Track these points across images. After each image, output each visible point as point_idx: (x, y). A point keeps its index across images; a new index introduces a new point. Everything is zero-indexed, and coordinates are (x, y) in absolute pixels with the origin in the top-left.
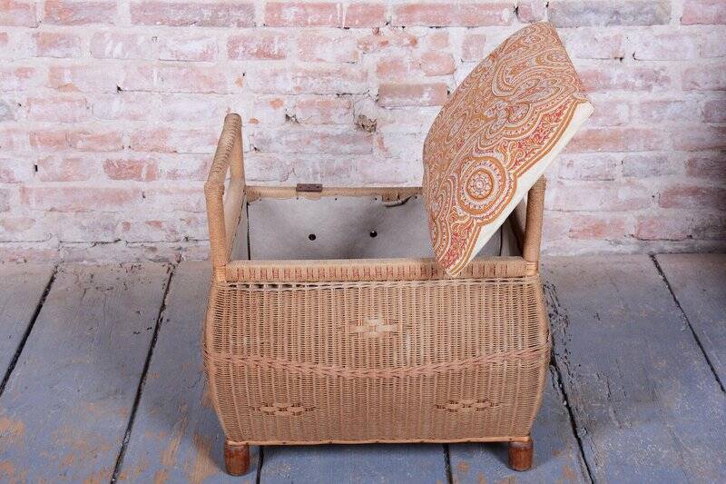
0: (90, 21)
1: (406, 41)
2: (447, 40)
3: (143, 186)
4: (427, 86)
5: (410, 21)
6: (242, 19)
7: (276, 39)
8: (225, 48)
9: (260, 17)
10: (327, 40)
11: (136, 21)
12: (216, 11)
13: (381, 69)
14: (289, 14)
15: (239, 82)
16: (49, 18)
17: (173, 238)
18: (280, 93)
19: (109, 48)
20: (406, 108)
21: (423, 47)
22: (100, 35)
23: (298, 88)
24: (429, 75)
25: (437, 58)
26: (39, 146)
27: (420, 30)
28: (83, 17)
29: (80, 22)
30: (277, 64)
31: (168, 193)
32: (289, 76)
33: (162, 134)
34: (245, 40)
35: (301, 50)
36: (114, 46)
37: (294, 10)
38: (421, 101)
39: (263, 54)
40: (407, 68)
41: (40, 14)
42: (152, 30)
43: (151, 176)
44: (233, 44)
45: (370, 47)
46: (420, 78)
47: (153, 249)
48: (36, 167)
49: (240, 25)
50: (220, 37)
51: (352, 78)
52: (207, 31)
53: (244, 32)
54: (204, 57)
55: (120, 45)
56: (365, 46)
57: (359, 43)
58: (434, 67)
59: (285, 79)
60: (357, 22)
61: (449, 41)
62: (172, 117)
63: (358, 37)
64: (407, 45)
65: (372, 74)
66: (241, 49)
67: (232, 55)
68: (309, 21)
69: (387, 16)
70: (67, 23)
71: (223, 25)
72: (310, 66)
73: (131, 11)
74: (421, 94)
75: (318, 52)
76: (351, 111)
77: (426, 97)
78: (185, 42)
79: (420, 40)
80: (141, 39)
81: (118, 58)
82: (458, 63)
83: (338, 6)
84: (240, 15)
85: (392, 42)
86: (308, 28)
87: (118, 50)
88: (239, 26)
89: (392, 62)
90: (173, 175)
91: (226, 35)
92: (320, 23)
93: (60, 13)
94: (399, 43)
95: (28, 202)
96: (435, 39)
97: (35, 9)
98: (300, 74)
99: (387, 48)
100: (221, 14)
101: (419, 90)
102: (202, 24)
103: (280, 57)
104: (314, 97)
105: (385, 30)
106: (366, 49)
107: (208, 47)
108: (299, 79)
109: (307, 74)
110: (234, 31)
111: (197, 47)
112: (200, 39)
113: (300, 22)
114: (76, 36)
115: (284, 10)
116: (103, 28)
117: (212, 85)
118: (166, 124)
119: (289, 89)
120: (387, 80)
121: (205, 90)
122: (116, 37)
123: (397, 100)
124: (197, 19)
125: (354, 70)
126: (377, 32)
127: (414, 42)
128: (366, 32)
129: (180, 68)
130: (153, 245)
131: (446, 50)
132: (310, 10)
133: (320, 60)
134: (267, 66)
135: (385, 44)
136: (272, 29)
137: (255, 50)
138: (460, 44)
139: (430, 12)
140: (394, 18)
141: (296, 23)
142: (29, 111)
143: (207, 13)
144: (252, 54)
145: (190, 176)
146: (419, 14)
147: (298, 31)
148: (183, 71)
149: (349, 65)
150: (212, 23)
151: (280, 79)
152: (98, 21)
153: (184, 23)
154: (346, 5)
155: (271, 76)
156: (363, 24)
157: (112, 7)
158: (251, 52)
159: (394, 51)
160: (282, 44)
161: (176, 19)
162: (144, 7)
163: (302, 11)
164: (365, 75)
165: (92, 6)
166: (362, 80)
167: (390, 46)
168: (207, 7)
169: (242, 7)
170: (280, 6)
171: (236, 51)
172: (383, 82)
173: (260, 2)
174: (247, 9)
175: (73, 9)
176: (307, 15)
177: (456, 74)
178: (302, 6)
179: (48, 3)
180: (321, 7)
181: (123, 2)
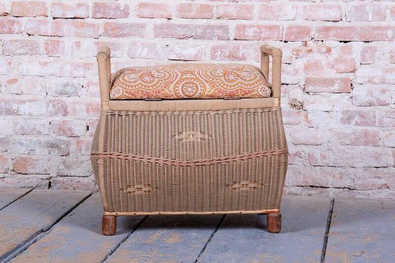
0: (129, 35)
1: (324, 50)
2: (351, 49)
4: (337, 79)
5: (327, 37)
6: (221, 35)
7: (241, 48)
8: (210, 53)
9: (232, 33)
11: (157, 36)
13: (307, 68)
14: (250, 32)
16: (106, 33)
19: (139, 51)
20: (324, 94)
21: (335, 54)
22: (135, 44)
24: (339, 72)
25: (343, 61)
26: (91, 113)
27: (333, 43)
28: (126, 33)
29: (123, 35)
34: (221, 47)
35: (256, 55)
36: (142, 50)
37: (253, 29)
38: (333, 89)
39: (232, 57)
40: (324, 67)
41: (101, 31)
42: (167, 41)
44: (214, 50)
45: (300, 53)
46: (332, 74)
48: (88, 127)
49: (220, 38)
50: (206, 46)
51: (288, 73)
52: (199, 42)
53: (222, 43)
54: (196, 58)
55: (146, 49)
56: (297, 53)
57: (293, 50)
58: (342, 67)
60: (293, 37)
61: (352, 50)
63: (293, 47)
64: (325, 53)
65: (301, 71)
66: (219, 53)
67: (213, 57)
68: (262, 36)
69: (312, 34)
70: (116, 36)
71: (209, 38)
73: (154, 29)
74: (333, 85)
76: (287, 95)
77: (336, 86)
78: (185, 48)
79: (333, 49)
80: (159, 47)
81: (143, 58)
82: (358, 64)
83: (281, 27)
84: (219, 32)
85: (315, 50)
86: (261, 41)
87: (144, 53)
89: (314, 63)
91: (210, 45)
92: (269, 38)
93: (113, 29)
94: (319, 51)
95: (81, 150)
96: (343, 49)
97: (98, 27)
99: (310, 55)
100: (208, 31)
101: (332, 82)
102: (196, 37)
103: (243, 58)
105: (311, 44)
106: (298, 55)
107: (199, 52)
110: (215, 42)
111: (192, 51)
112: (195, 47)
113: (257, 37)
114: (121, 44)
115: (247, 29)
116: (137, 39)
120: (311, 75)
122: (144, 45)
123: (317, 88)
124: (193, 34)
125: (290, 69)
126: (305, 44)
127: (329, 50)
128: (298, 44)
131: (349, 56)
132: (263, 30)
135: (310, 51)
136: (239, 42)
137: (228, 54)
138: (359, 52)
139: (339, 31)
140: (316, 35)
141: (254, 38)
142: (87, 90)
143: (200, 31)
144: (226, 57)
146: (332, 33)
147: (255, 43)
149: (287, 65)
150: (202, 37)
152: (134, 35)
153: (186, 37)
154: (286, 27)
156: (296, 39)
157: (143, 26)
158: (225, 55)
159: (317, 57)
160: (245, 51)
161: (181, 34)
162: (161, 27)
163: (258, 30)
164: (297, 71)
165: (132, 25)
166: (294, 75)
167: (313, 53)
168: (199, 26)
169: (221, 27)
170: (244, 26)
171: (216, 54)
172: (308, 76)
173: (232, 24)
174: (225, 29)
175: (120, 27)
176: (261, 33)
177: (356, 73)
178: (259, 27)
179: (106, 24)
180: (271, 28)
181: (150, 24)
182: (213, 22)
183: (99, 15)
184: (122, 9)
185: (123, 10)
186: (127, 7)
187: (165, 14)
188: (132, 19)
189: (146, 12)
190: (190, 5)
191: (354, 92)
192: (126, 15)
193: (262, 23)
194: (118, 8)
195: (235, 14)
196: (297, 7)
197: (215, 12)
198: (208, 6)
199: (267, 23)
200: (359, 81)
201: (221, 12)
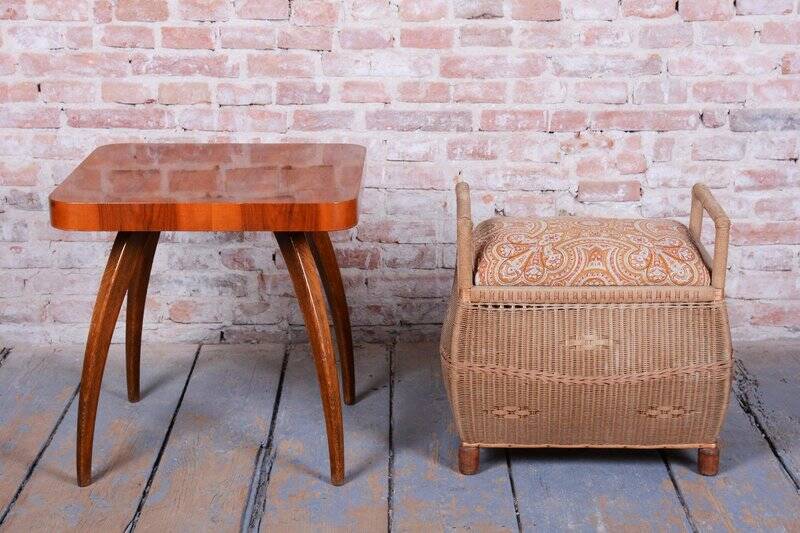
0: (331, 127)
1: (605, 144)
2: (639, 143)
3: (368, 274)
4: (622, 183)
5: (608, 126)
6: (461, 125)
7: (489, 142)
8: (445, 150)
9: (477, 123)
10: (533, 142)
11: (370, 127)
12: (440, 117)
13: (581, 168)
14: (502, 121)
15: (456, 180)
16: (297, 125)
17: (389, 322)
18: (492, 189)
20: (604, 203)
21: (618, 149)
23: (508, 185)
24: (624, 173)
25: (629, 158)
27: (617, 134)
28: (325, 124)
29: (321, 128)
30: (490, 164)
31: (388, 280)
32: (500, 174)
33: (386, 226)
34: (463, 142)
35: (511, 151)
37: (506, 116)
38: (616, 196)
39: (478, 155)
40: (604, 167)
41: (290, 122)
42: (383, 135)
43: (373, 265)
44: (452, 146)
45: (572, 149)
46: (614, 176)
47: (371, 333)
48: (275, 256)
49: (460, 129)
50: (441, 140)
51: (555, 176)
52: (430, 135)
53: (462, 135)
54: (426, 158)
56: (567, 148)
57: (562, 145)
58: (629, 166)
59: (496, 177)
60: (561, 127)
61: (642, 143)
62: (395, 211)
63: (561, 140)
64: (604, 147)
65: (573, 173)
66: (459, 150)
67: (451, 156)
68: (520, 126)
69: (588, 122)
70: (311, 129)
71: (444, 130)
72: (519, 165)
73: (366, 118)
74: (616, 191)
75: (526, 152)
76: (553, 206)
77: (621, 193)
78: (411, 144)
79: (616, 143)
80: (373, 143)
82: (650, 163)
83: (545, 113)
84: (460, 121)
85: (591, 144)
86: (518, 133)
88: (458, 130)
89: (591, 162)
90: (393, 264)
91: (445, 139)
92: (529, 128)
93: (306, 120)
94: (598, 145)
95: (265, 289)
96: (630, 142)
97: (285, 117)
98: (509, 172)
99: (587, 150)
100: (443, 120)
101: (614, 187)
102: (427, 129)
103: (493, 157)
104: (521, 193)
105: (585, 134)
106: (568, 150)
107: (430, 148)
108: (508, 177)
109: (515, 173)
110: (453, 135)
111: (418, 149)
112: (425, 142)
113: (512, 127)
115: (498, 117)
116: (341, 133)
117: (432, 182)
118: (391, 218)
119: (500, 185)
120: (586, 178)
121: (426, 187)
123: (595, 195)
124: (422, 124)
125: (556, 169)
126: (578, 136)
127: (611, 144)
128: (569, 136)
129: (405, 167)
130: (371, 329)
131: (638, 151)
132: (520, 117)
133: (528, 160)
134: (481, 164)
135: (585, 145)
136: (485, 133)
137: (471, 152)
138: (652, 146)
139: (625, 118)
140: (594, 123)
141: (508, 128)
143: (431, 120)
144: (468, 155)
145: (409, 264)
146: (615, 120)
147: (509, 135)
148: (407, 171)
149: (553, 164)
150: (434, 129)
151: (492, 176)
152: (338, 127)
153: (411, 129)
154: (551, 113)
155: (484, 174)
156: (566, 129)
157: (350, 115)
158: (468, 153)
159: (593, 152)
160: (495, 146)
161: (404, 125)
162: (377, 114)
163: (513, 117)
164: (566, 173)
165: (334, 114)
166: (564, 178)
167: (589, 147)
168: (431, 114)
169: (461, 114)
170: (494, 113)
171: (455, 152)
172: (582, 179)
173: (477, 110)
174: (466, 116)
175: (317, 116)
176: (517, 121)
177: (648, 173)
178: (514, 113)
179: (297, 112)
180: (530, 114)
181: (360, 111)
182: (450, 106)
183: (285, 100)
184: (320, 91)
185: (322, 93)
186: (326, 88)
187: (380, 96)
188: (334, 105)
189: (354, 94)
190: (417, 84)
191: (645, 199)
192: (325, 99)
193: (518, 107)
194: (313, 89)
195: (480, 96)
196: (566, 85)
197: (451, 93)
198: (442, 86)
199: (526, 107)
200: (651, 184)
201: (462, 93)
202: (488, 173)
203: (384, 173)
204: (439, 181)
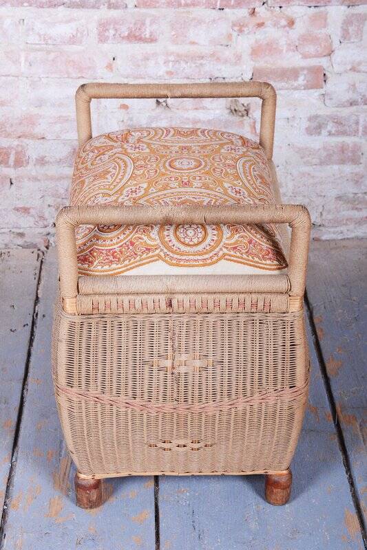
1: (284, 22)
2: (326, 20)
3: (11, 172)
4: (303, 69)
5: (289, 1)
7: (148, 22)
8: (95, 31)
10: (200, 22)
11: (2, 3)
13: (256, 52)
15: (109, 67)
17: (41, 223)
18: (152, 77)
20: (282, 92)
21: (300, 29)
23: (169, 73)
24: (305, 57)
25: (313, 40)
27: (298, 10)
30: (148, 48)
31: (36, 179)
32: (161, 60)
33: (31, 120)
34: (115, 22)
35: (173, 33)
38: (296, 84)
39: (134, 37)
40: (283, 50)
42: (19, 12)
43: (19, 163)
44: (103, 26)
45: (245, 29)
46: (294, 60)
47: (21, 235)
49: (111, 6)
50: (89, 19)
51: (226, 61)
52: (76, 13)
53: (115, 13)
54: (73, 40)
56: (240, 27)
57: (234, 25)
58: (311, 49)
59: (157, 63)
60: (233, 2)
61: (328, 20)
62: (40, 103)
63: (232, 18)
64: (285, 27)
65: (246, 57)
66: (112, 32)
67: (102, 39)
68: (182, 2)
71: (93, 7)
72: (184, 49)
74: (296, 78)
75: (192, 34)
77: (301, 80)
78: (53, 24)
79: (297, 21)
80: (8, 22)
82: (336, 44)
85: (268, 23)
86: (181, 10)
88: (109, 8)
89: (267, 44)
90: (42, 161)
91: (96, 17)
92: (193, 5)
94: (275, 25)
96: (314, 19)
98: (172, 58)
99: (262, 29)
101: (294, 73)
102: (71, 5)
103: (152, 40)
105: (261, 10)
106: (241, 31)
107: (77, 30)
108: (170, 64)
109: (179, 58)
110: (104, 13)
111: (65, 30)
113: (174, 3)
117: (81, 70)
118: (35, 111)
119: (161, 73)
120: (261, 64)
121: (74, 75)
125: (227, 53)
126: (253, 12)
127: (291, 23)
128: (242, 13)
129: (49, 52)
130: (21, 231)
131: (323, 31)
133: (193, 43)
134: (138, 49)
135: (261, 25)
136: (143, 11)
137: (126, 34)
138: (339, 24)
141: (169, 4)
144: (123, 38)
145: (59, 162)
147: (171, 13)
148: (52, 55)
149: (223, 47)
150: (81, 5)
151: (151, 63)
153: (52, 5)
155: (142, 60)
156: (238, 5)
158: (122, 35)
159: (272, 33)
160: (155, 27)
164: (239, 58)
166: (236, 64)
167: (265, 27)
171: (106, 34)
172: (257, 65)
177: (334, 57)
191: (329, 87)
200: (337, 68)
202: (146, 59)
203: (23, 59)
204: (89, 68)
